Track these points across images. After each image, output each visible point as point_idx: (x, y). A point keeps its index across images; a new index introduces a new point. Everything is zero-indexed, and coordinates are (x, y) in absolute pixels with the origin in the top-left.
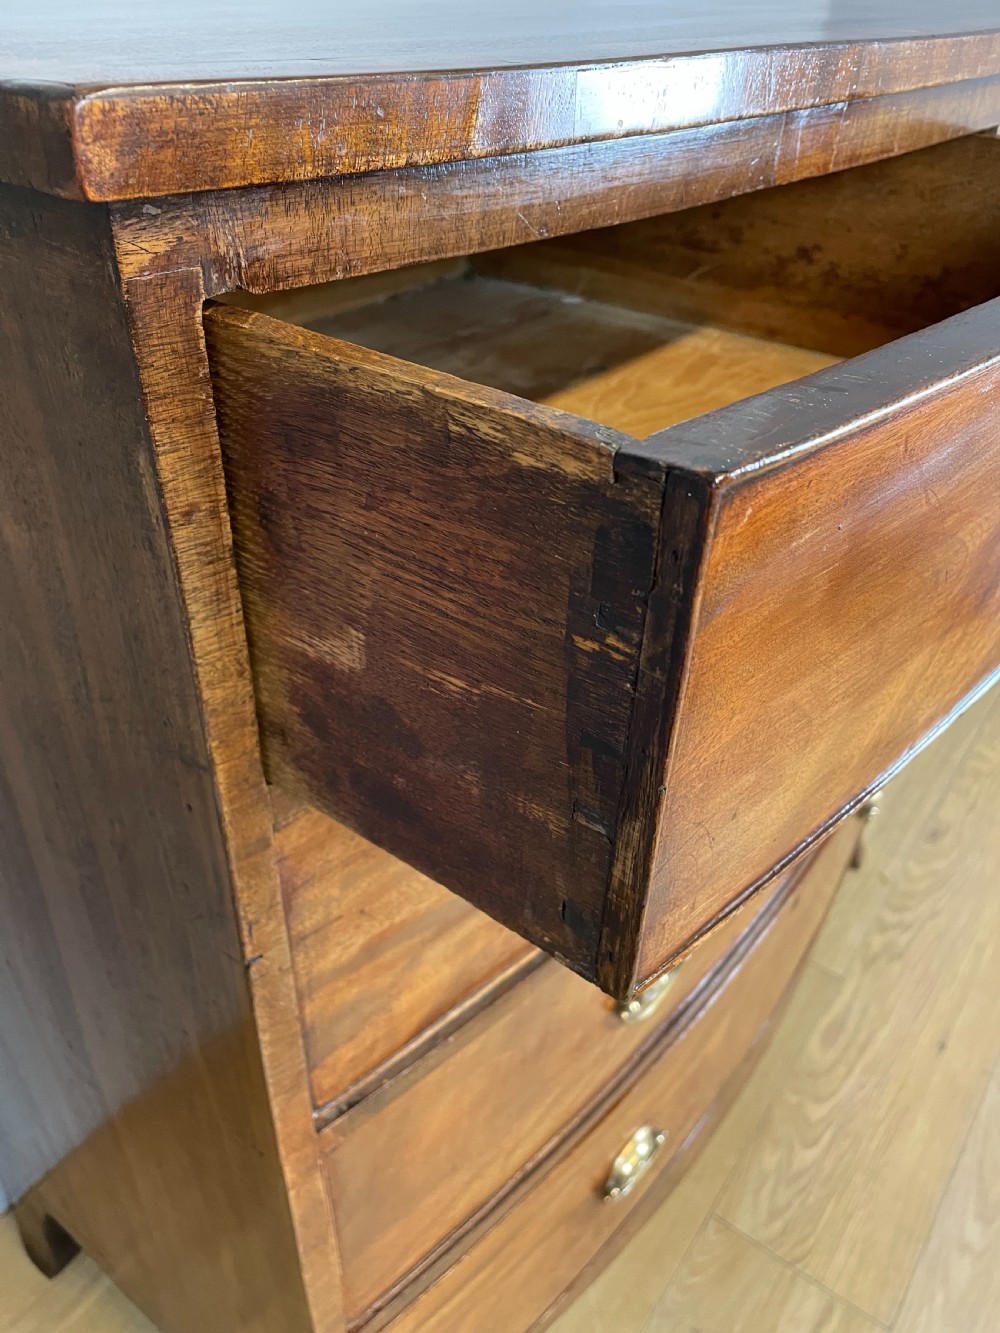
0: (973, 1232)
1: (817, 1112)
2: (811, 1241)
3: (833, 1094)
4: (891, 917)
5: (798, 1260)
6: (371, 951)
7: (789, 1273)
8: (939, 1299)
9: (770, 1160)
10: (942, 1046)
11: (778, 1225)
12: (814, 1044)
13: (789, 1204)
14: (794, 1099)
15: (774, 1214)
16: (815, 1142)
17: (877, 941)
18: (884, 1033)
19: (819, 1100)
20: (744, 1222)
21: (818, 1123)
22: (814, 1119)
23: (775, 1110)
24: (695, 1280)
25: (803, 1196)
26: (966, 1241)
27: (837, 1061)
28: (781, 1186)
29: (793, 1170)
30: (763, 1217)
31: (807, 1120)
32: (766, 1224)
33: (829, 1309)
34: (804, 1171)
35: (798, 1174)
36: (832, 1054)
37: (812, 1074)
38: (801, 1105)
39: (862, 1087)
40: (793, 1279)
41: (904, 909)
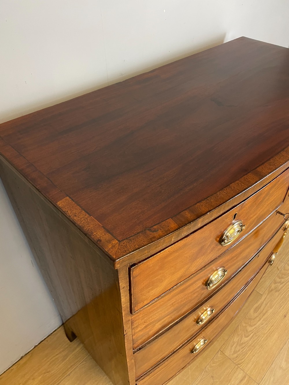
0: (284, 364)
1: (249, 329)
2: (243, 360)
3: (255, 325)
4: (278, 280)
5: (239, 364)
6: (146, 327)
7: (237, 367)
8: (272, 379)
9: (236, 339)
10: (285, 316)
11: (235, 355)
12: (252, 311)
13: (239, 350)
14: (244, 325)
15: (235, 352)
16: (248, 336)
17: (273, 286)
18: (271, 311)
19: (251, 326)
20: (227, 353)
21: (250, 332)
22: (249, 330)
23: (239, 327)
24: (214, 365)
25: (243, 349)
26: (281, 366)
27: (257, 317)
28: (238, 346)
29: (241, 343)
30: (232, 353)
31: (247, 331)
32: (233, 354)
33: (245, 377)
34: (244, 343)
35: (242, 344)
36: (256, 315)
37: (250, 319)
38: (246, 326)
39: (262, 324)
40: (237, 368)
41: (282, 278)
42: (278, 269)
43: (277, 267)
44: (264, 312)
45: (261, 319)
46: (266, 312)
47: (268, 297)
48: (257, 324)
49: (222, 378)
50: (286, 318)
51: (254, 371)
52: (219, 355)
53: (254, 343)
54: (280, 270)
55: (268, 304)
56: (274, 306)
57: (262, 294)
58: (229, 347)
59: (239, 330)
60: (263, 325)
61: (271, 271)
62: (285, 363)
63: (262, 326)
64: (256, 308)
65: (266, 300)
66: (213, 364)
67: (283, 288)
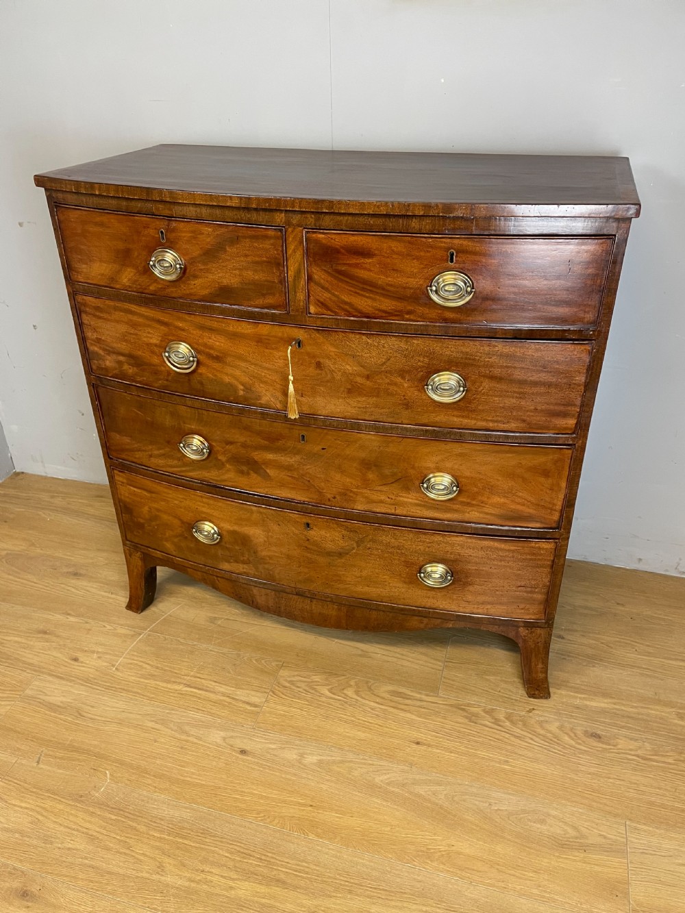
0: (311, 759)
1: (350, 692)
2: (284, 696)
3: (363, 698)
4: (500, 716)
5: (273, 692)
7: (268, 691)
9: (317, 678)
10: (418, 743)
11: (287, 685)
12: (391, 688)
13: (298, 687)
14: (352, 683)
15: (292, 682)
16: (334, 694)
17: (476, 710)
18: (414, 717)
19: (357, 693)
20: (284, 673)
21: (344, 693)
22: (345, 692)
23: (343, 677)
24: (254, 662)
25: (304, 692)
26: (305, 756)
27: (383, 698)
28: (306, 684)
29: (315, 687)
30: (288, 679)
31: (343, 689)
32: (286, 681)
33: (256, 706)
34: (316, 691)
35: (314, 689)
36: (387, 696)
37: (370, 688)
38: (351, 686)
39: (372, 709)
40: (265, 692)
41: (512, 722)
42: (530, 711)
43: (534, 709)
44: (403, 707)
45: (382, 704)
46: (402, 710)
47: (442, 706)
48: (367, 702)
49: (239, 677)
50: (415, 746)
51: (274, 716)
52: (274, 664)
53: (325, 704)
54: (531, 714)
55: (423, 710)
56: (426, 719)
57: (441, 695)
58: (296, 673)
59: (337, 679)
60: (372, 711)
61: (512, 699)
62: (316, 761)
63: (369, 710)
64: (401, 693)
65: (433, 705)
66: (256, 660)
67: (487, 729)
